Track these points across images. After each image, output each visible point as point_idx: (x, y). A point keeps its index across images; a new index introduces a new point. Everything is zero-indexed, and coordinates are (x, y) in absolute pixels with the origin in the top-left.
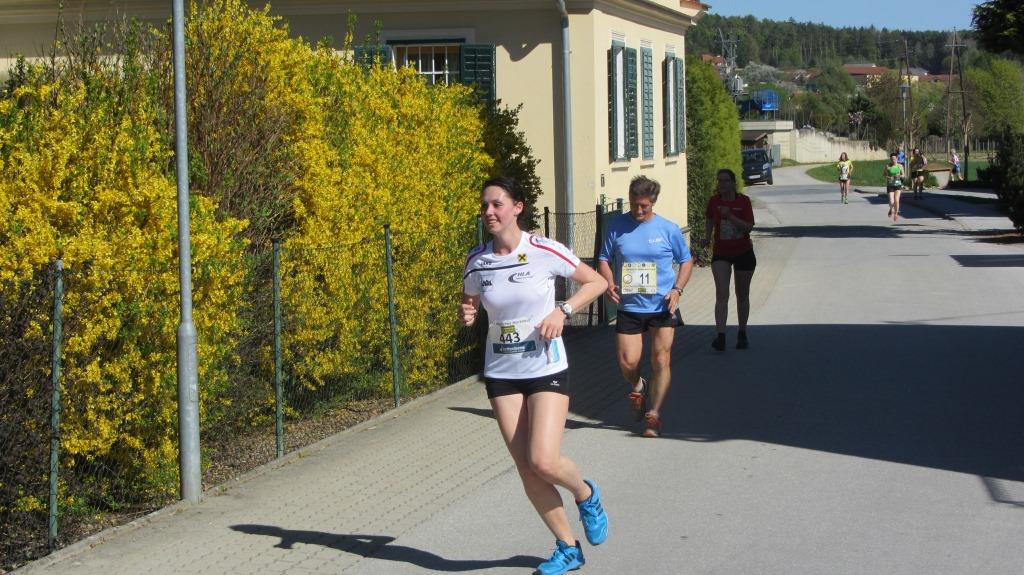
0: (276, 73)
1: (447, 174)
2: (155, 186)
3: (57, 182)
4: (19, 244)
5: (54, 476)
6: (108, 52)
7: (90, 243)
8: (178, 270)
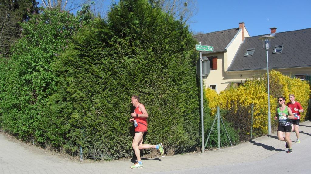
0: (281, 79)
1: (305, 93)
2: (265, 94)
3: (252, 93)
4: (247, 101)
5: (252, 130)
6: (258, 78)
7: (256, 101)
8: (268, 105)
